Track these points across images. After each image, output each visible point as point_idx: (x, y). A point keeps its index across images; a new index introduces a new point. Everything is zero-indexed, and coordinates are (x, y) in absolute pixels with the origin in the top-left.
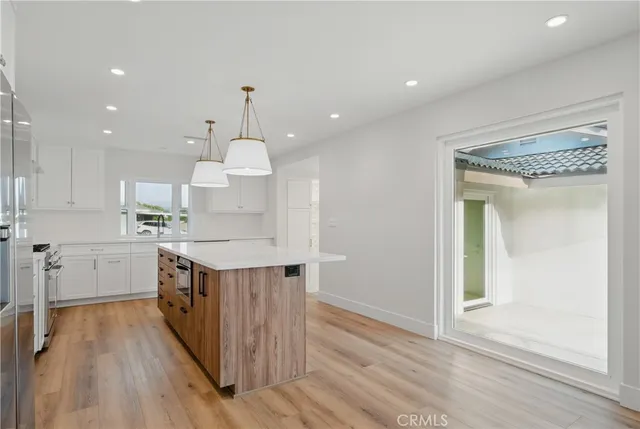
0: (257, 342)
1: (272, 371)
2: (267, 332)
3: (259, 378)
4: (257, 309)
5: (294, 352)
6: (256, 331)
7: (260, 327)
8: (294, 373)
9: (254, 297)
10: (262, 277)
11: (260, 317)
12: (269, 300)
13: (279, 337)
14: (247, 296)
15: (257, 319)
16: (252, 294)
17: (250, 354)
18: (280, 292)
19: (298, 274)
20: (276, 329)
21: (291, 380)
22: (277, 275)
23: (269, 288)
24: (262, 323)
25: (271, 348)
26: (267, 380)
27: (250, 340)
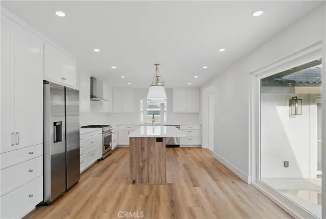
0: (144, 166)
1: (150, 178)
2: (148, 163)
3: (145, 180)
4: (144, 153)
5: (160, 173)
6: (144, 161)
7: (145, 160)
8: (160, 181)
9: (143, 149)
10: (146, 141)
11: (145, 156)
12: (149, 150)
13: (153, 165)
14: (140, 148)
15: (144, 157)
17: (141, 170)
18: (154, 148)
19: (162, 141)
20: (152, 162)
21: (159, 184)
22: (152, 141)
23: (149, 146)
24: (146, 159)
25: (150, 169)
26: (148, 181)
27: (141, 164)
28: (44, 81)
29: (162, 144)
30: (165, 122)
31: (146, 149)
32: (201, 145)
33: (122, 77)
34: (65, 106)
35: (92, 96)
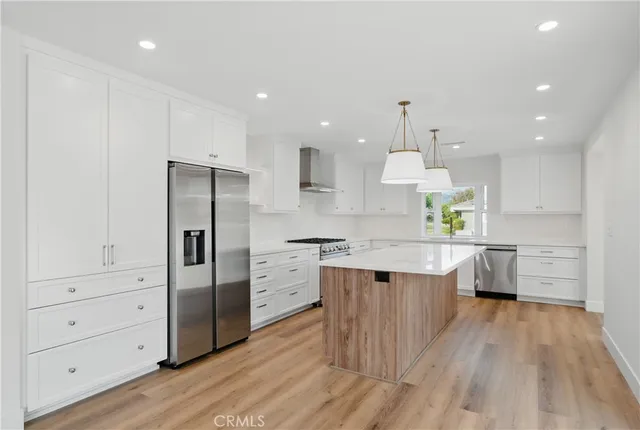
0: (350, 330)
1: (362, 361)
2: (358, 325)
3: (351, 363)
4: (350, 304)
5: (383, 354)
6: (349, 322)
7: (352, 320)
8: (384, 374)
9: (347, 293)
10: (354, 278)
11: (352, 310)
12: (360, 299)
13: (369, 334)
14: (342, 291)
15: (350, 311)
16: (345, 290)
17: (344, 338)
18: (371, 294)
19: (387, 280)
20: (365, 325)
21: (381, 378)
22: (366, 278)
23: (360, 287)
24: (354, 317)
25: (362, 342)
26: (358, 367)
27: (344, 327)
28: (169, 162)
29: (389, 287)
30: (485, 238)
31: (354, 295)
32: (584, 302)
33: (360, 141)
34: (213, 204)
35: (305, 184)
